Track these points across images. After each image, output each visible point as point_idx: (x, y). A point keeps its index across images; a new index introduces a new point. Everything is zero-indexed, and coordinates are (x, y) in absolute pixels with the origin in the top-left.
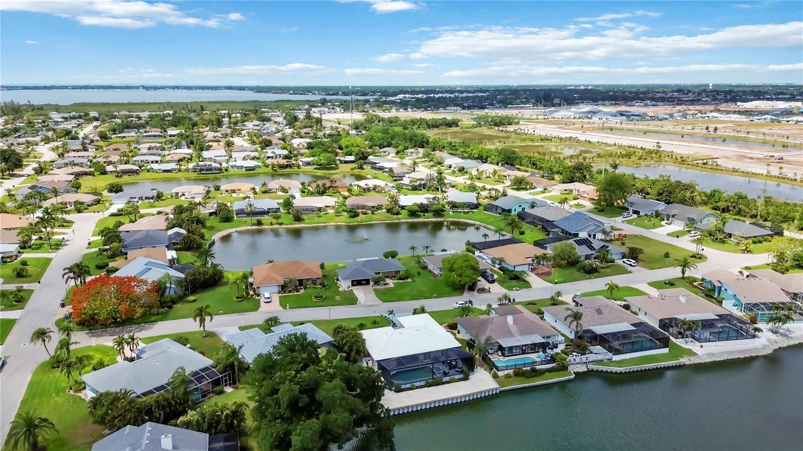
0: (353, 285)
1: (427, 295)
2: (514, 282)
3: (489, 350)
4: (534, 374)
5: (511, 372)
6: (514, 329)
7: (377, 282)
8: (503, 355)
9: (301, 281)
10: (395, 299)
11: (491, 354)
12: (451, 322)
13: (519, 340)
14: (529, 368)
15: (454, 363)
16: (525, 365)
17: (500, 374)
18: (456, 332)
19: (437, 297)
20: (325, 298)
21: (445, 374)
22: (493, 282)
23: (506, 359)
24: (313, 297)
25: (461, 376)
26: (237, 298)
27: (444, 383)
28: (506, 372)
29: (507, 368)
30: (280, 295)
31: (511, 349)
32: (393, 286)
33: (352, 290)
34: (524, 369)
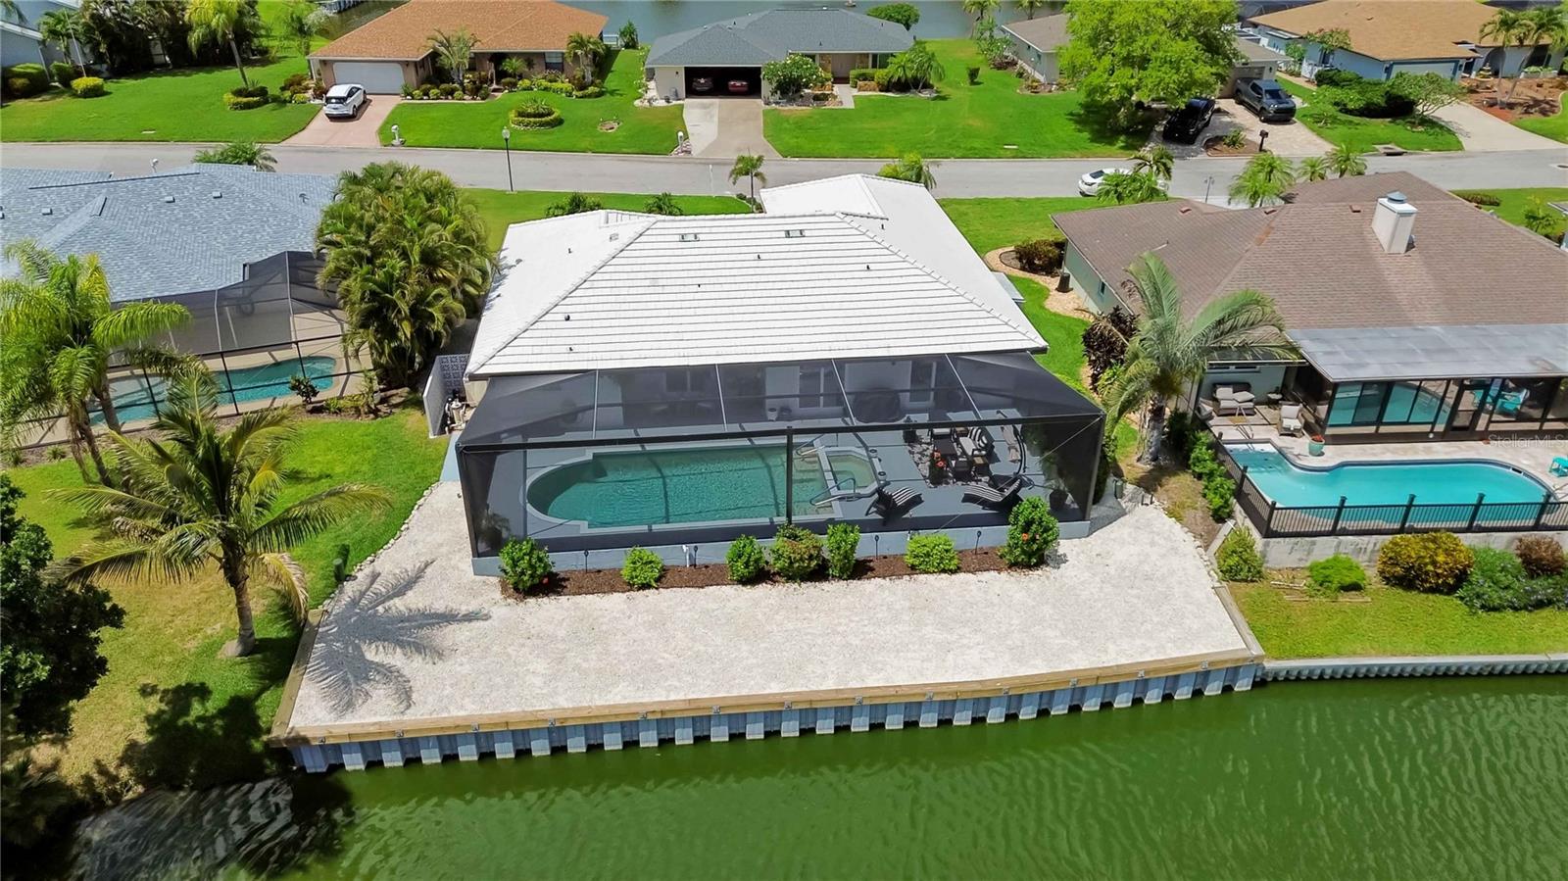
0: (691, 92)
1: (977, 144)
2: (1380, 126)
3: (1222, 393)
4: (1542, 587)
5: (1364, 555)
6: (1408, 278)
7: (790, 88)
8: (1313, 428)
9: (498, 58)
10: (837, 147)
11: (1229, 413)
12: (1040, 234)
13: (1442, 350)
14: (1500, 542)
15: (968, 444)
16: (1475, 517)
17: (1280, 555)
18: (1052, 283)
19: (1018, 155)
20: (559, 122)
21: (891, 513)
22: (1285, 116)
23: (1333, 455)
24: (512, 115)
25: (998, 536)
26: (239, 93)
27: (859, 570)
28: (1324, 549)
29: (1338, 522)
30: (408, 101)
31: (1380, 393)
32: (849, 105)
33: (682, 106)
34: (1467, 540)
